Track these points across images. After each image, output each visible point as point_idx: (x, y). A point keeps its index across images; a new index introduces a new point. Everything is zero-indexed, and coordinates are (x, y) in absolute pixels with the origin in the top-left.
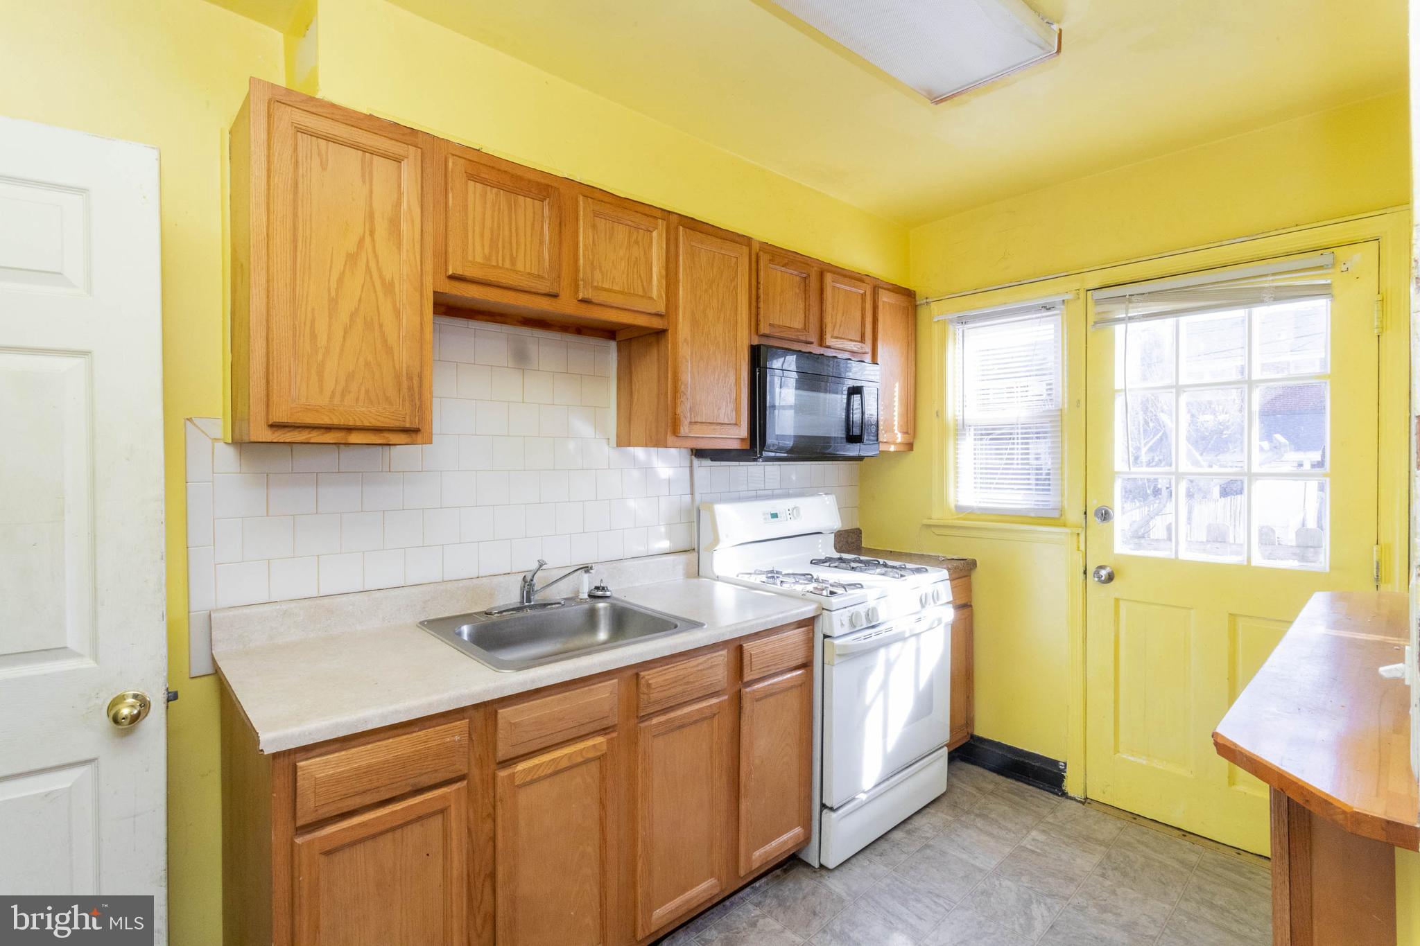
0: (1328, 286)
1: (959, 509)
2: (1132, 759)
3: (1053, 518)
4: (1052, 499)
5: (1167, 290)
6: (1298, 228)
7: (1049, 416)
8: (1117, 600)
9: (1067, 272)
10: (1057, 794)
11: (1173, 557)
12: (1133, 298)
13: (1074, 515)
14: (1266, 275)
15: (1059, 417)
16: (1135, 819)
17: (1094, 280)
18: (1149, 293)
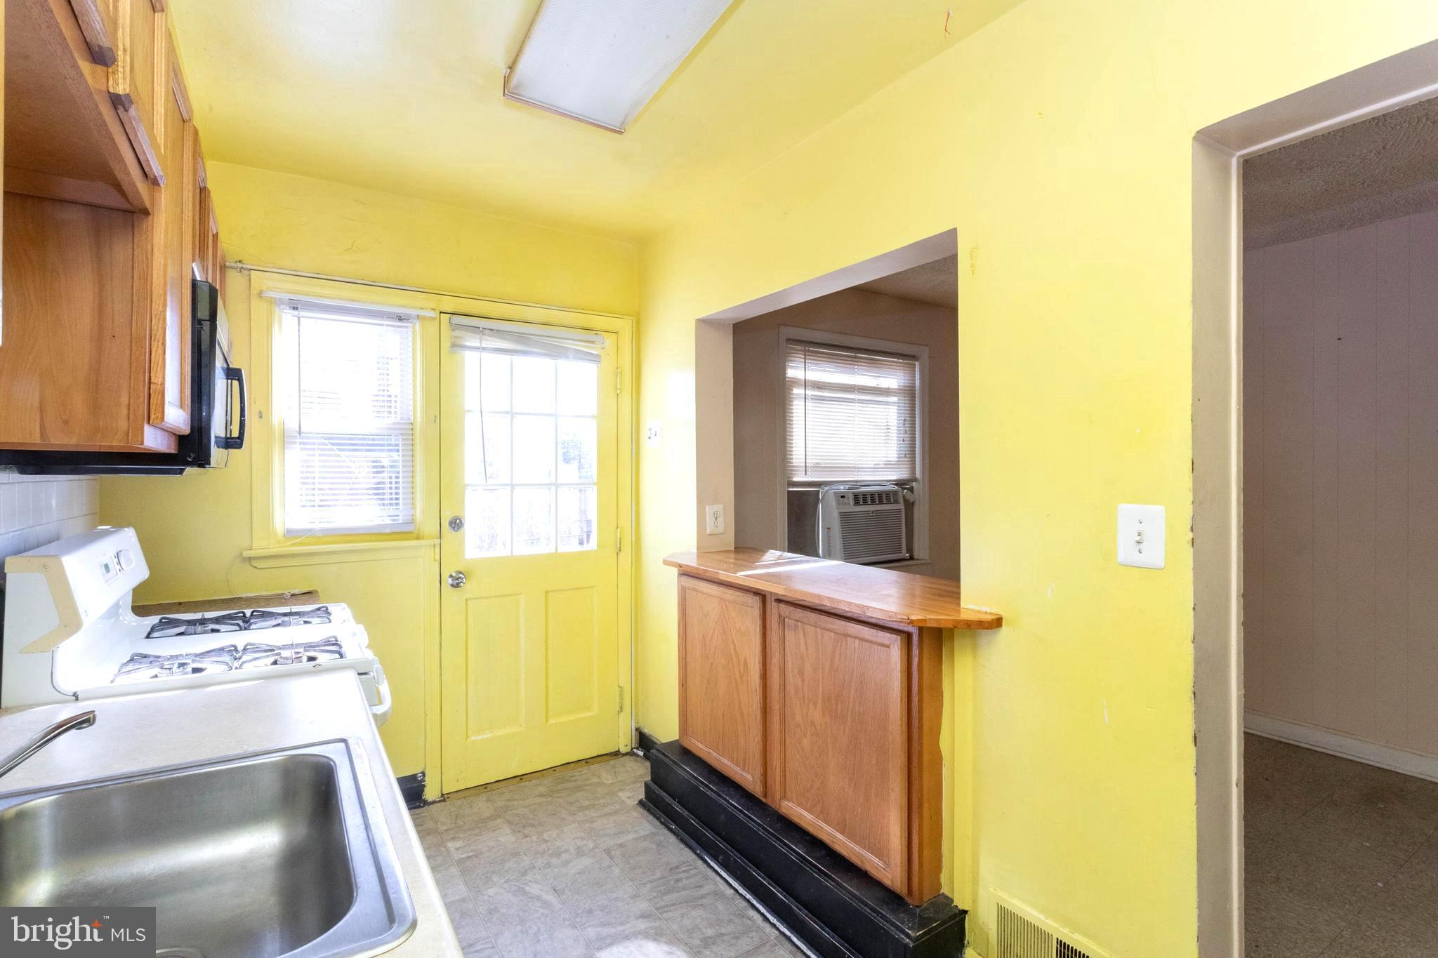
0: (598, 356)
1: (290, 534)
2: (480, 737)
3: (404, 533)
4: (401, 514)
5: (512, 332)
6: (583, 311)
7: (400, 429)
8: (467, 600)
9: (424, 288)
10: (420, 807)
11: (510, 554)
12: (486, 332)
13: (430, 527)
14: (569, 339)
15: (407, 432)
16: (486, 788)
17: (450, 304)
18: (497, 331)
